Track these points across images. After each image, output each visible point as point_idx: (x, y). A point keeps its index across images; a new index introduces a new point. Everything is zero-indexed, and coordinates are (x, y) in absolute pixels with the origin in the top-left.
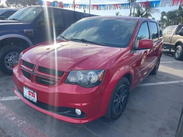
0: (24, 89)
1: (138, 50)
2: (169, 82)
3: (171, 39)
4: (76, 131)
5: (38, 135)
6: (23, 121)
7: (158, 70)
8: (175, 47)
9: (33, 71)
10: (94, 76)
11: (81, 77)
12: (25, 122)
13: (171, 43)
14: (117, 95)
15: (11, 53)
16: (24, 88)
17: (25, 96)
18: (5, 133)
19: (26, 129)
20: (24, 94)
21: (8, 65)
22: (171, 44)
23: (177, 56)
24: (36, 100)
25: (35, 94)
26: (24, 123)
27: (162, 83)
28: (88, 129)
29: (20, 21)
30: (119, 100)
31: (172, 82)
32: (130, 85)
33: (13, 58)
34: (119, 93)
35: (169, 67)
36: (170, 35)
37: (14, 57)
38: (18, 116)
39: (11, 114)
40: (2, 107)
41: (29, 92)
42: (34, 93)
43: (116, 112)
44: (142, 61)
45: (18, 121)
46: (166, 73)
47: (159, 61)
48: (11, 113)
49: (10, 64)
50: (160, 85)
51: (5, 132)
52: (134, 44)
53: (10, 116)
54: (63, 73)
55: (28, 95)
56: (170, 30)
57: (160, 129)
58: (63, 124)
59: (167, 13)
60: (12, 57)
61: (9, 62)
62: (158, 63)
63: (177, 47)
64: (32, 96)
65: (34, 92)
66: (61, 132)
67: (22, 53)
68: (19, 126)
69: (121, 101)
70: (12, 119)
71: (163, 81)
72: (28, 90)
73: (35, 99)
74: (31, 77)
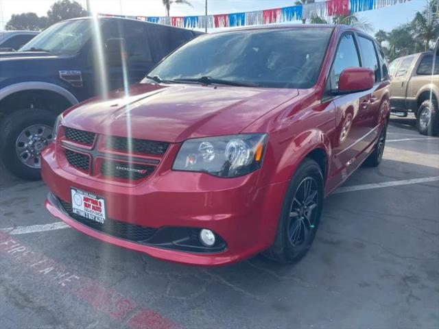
0: (73, 195)
1: (338, 97)
2: (413, 181)
3: (406, 88)
4: (204, 290)
5: (112, 303)
6: (72, 274)
7: (383, 158)
8: (417, 106)
9: (92, 149)
10: (241, 150)
11: (210, 155)
12: (76, 277)
13: (406, 96)
14: (295, 201)
15: (30, 128)
16: (73, 192)
17: (75, 211)
18: (31, 302)
19: (82, 290)
20: (74, 206)
21: (25, 156)
22: (408, 98)
23: (423, 125)
24: (104, 217)
25: (100, 203)
26: (76, 279)
27: (396, 183)
28: (230, 285)
29: (48, 53)
30: (301, 215)
31: (421, 180)
32: (325, 179)
33: (36, 138)
34: (300, 197)
35: (406, 150)
36: (405, 79)
37: (38, 137)
38: (58, 265)
39: (41, 262)
40: (17, 247)
41: (86, 199)
42: (99, 201)
43: (294, 243)
44: (342, 134)
45: (60, 275)
46: (403, 163)
47: (383, 133)
48: (42, 259)
49: (29, 155)
50: (391, 187)
51: (31, 300)
52: (329, 81)
53: (39, 267)
54: (167, 146)
55: (82, 208)
56: (401, 67)
57: (405, 279)
58: (168, 277)
59: (389, 33)
60: (34, 136)
61: (27, 148)
62: (382, 139)
63: (423, 103)
64: (93, 208)
65: (98, 198)
66: (167, 292)
67: (62, 115)
68: (63, 285)
69: (305, 218)
70: (44, 272)
71: (398, 179)
72: (82, 196)
73: (102, 215)
74: (88, 165)
